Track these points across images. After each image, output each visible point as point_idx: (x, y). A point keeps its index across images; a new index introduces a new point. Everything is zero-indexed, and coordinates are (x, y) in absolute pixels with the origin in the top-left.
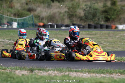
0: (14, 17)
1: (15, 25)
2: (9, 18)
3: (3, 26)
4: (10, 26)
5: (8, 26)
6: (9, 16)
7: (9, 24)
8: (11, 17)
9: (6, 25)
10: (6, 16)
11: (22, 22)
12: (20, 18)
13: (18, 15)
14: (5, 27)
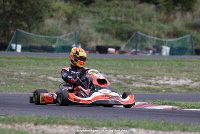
1: (166, 50)
2: (157, 41)
3: (145, 52)
4: (157, 52)
5: (154, 52)
6: (158, 36)
7: (155, 50)
8: (161, 38)
9: (151, 52)
10: (152, 37)
11: (178, 46)
12: (177, 39)
13: (176, 34)
14: (149, 55)
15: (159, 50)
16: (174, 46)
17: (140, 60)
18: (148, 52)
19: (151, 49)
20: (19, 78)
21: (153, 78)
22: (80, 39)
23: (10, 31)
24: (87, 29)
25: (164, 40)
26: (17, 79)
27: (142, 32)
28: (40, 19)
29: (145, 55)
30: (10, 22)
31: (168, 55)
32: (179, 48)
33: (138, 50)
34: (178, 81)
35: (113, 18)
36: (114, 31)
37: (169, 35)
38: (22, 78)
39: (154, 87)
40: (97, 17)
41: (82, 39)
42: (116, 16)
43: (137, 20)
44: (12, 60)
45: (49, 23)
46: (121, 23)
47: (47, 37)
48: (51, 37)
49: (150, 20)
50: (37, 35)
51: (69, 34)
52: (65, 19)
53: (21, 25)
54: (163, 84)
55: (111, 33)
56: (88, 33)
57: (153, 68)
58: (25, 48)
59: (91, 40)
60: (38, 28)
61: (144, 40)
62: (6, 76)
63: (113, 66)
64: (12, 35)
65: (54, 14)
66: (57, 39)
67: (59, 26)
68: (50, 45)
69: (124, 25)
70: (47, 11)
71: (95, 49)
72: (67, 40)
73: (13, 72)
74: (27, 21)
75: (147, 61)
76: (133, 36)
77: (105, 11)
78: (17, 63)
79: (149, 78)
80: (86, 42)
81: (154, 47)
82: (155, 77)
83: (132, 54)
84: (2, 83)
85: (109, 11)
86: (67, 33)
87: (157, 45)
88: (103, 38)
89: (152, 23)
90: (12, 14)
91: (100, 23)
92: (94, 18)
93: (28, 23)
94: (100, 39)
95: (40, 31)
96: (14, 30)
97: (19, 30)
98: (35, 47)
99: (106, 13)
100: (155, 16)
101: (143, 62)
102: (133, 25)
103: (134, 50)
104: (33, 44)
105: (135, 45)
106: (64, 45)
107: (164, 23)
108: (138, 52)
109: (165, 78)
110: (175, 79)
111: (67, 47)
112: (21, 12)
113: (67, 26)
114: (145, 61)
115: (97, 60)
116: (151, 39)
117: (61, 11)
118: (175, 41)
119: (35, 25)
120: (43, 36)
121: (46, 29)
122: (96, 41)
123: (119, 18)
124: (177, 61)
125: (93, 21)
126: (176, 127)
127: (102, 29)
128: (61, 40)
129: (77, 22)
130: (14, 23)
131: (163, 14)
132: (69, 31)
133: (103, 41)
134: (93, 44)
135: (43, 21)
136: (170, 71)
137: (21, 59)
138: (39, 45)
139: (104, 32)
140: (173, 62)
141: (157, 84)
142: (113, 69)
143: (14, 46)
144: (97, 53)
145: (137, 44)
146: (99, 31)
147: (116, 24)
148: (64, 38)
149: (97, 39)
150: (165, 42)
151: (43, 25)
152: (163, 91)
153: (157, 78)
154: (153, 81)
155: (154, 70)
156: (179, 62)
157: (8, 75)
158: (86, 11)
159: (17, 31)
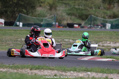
0: (109, 19)
1: (108, 26)
2: (103, 20)
3: (96, 27)
4: (103, 27)
5: (101, 27)
6: (104, 18)
7: (102, 26)
8: (106, 19)
9: (100, 27)
10: (100, 18)
11: (116, 23)
12: (115, 19)
13: (114, 16)
14: (98, 28)
15: (104, 26)
16: (113, 24)
17: (93, 32)
18: (98, 27)
19: (99, 25)
20: (21, 42)
21: (101, 43)
22: (58, 19)
23: (15, 14)
24: (62, 13)
25: (107, 20)
26: (19, 43)
27: (94, 15)
28: (34, 7)
29: (96, 29)
30: (16, 9)
31: (110, 29)
32: (116, 24)
33: (92, 26)
34: (116, 44)
35: (77, 7)
36: (77, 15)
37: (110, 17)
38: (23, 42)
39: (102, 47)
40: (68, 6)
41: (59, 19)
42: (79, 6)
43: (91, 8)
44: (17, 32)
45: (39, 10)
46: (82, 10)
47: (37, 18)
48: (40, 18)
49: (99, 8)
50: (31, 17)
51: (51, 16)
52: (48, 7)
53: (22, 11)
54: (107, 46)
55: (76, 16)
56: (62, 16)
57: (101, 36)
58: (25, 24)
59: (64, 19)
60: (32, 13)
61: (95, 20)
62: (14, 41)
63: (77, 35)
64: (17, 17)
65: (42, 4)
66: (44, 19)
67: (45, 11)
68: (39, 22)
69: (83, 11)
70: (38, 3)
71: (66, 25)
72: (50, 19)
73: (17, 38)
74: (26, 8)
75: (97, 32)
76: (89, 17)
77: (72, 3)
78: (20, 34)
79: (99, 42)
80: (61, 21)
81: (102, 24)
82: (102, 42)
83: (88, 28)
84: (11, 45)
85: (75, 3)
86: (49, 16)
87: (103, 23)
88: (71, 19)
89: (100, 10)
90: (17, 5)
91: (69, 10)
92: (66, 7)
93: (26, 10)
94: (69, 19)
95: (34, 15)
96: (18, 14)
97: (21, 14)
98: (31, 24)
99: (73, 4)
100: (102, 6)
101: (95, 33)
102: (89, 11)
103: (90, 26)
104: (29, 22)
105: (90, 23)
106: (48, 23)
107: (107, 10)
108: (92, 27)
109: (108, 42)
110: (114, 43)
111: (50, 24)
112: (23, 3)
113: (49, 12)
114: (96, 32)
115: (68, 32)
116: (100, 19)
117: (46, 3)
118: (114, 21)
119: (30, 11)
120: (35, 18)
121: (37, 13)
122: (67, 21)
123: (80, 7)
124: (115, 32)
125: (65, 9)
126: (114, 72)
127: (70, 13)
128: (46, 20)
129: (56, 9)
130: (18, 10)
131: (106, 5)
132: (51, 14)
133: (71, 21)
134: (65, 22)
135: (36, 9)
136: (111, 38)
137: (22, 31)
138: (33, 23)
139: (71, 15)
140: (113, 33)
141: (103, 46)
142: (77, 37)
143: (18, 23)
144: (68, 28)
145: (91, 22)
146: (69, 14)
147: (79, 11)
148: (48, 19)
149: (68, 19)
150: (108, 21)
151: (36, 11)
152: (107, 50)
153: (103, 42)
154: (101, 44)
155: (101, 38)
156: (116, 33)
157: (15, 41)
158: (61, 3)
159: (20, 14)
